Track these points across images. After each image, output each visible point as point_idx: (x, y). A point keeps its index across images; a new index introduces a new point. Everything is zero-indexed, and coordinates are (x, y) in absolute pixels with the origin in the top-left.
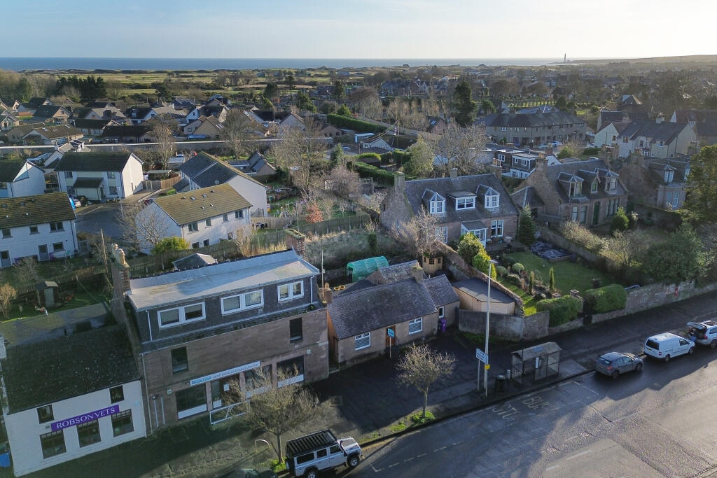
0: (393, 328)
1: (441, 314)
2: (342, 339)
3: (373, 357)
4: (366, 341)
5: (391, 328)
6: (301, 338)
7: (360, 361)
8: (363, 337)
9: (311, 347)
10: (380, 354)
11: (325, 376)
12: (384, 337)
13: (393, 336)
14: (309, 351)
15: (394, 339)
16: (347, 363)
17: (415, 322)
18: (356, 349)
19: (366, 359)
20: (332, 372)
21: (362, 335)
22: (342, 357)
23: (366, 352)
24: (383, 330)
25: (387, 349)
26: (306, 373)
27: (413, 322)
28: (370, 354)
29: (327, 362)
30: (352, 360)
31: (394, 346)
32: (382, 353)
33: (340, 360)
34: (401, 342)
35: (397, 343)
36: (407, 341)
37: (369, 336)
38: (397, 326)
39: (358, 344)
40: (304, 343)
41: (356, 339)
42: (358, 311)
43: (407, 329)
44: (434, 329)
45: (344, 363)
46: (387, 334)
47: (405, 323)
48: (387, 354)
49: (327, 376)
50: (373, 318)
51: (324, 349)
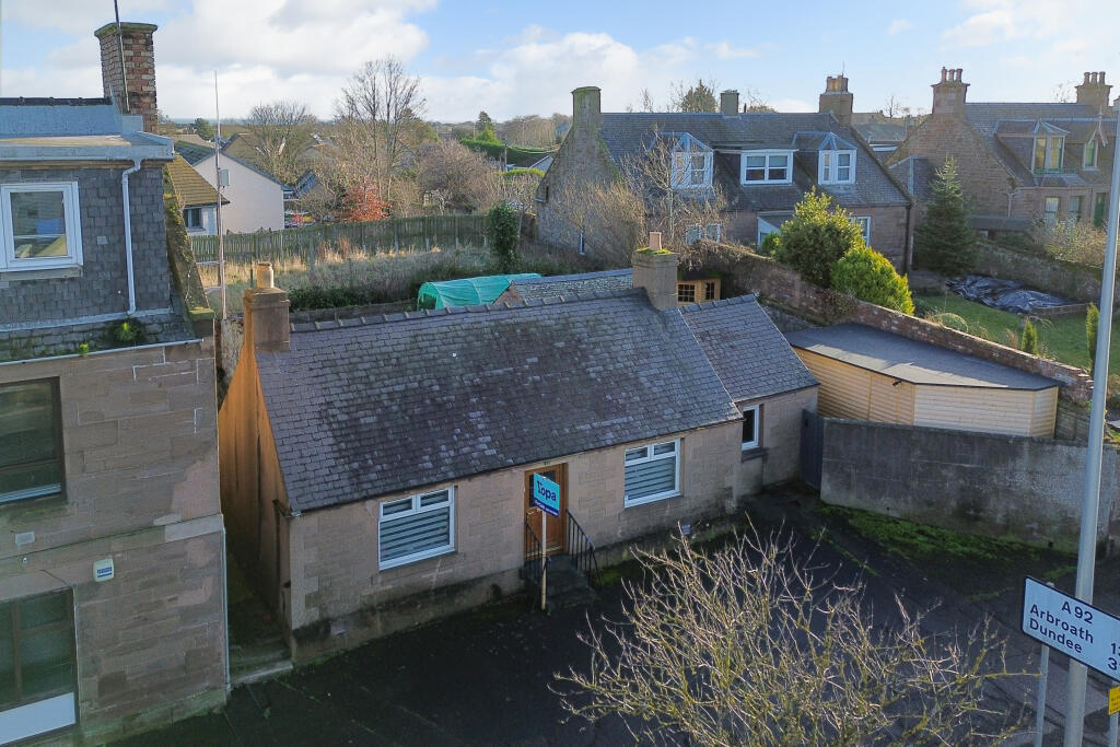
0: (560, 475)
1: (748, 436)
2: (306, 512)
3: (465, 601)
4: (435, 527)
5: (550, 474)
6: (62, 496)
7: (400, 623)
8: (417, 508)
9: (116, 545)
10: (496, 589)
11: (208, 697)
12: (516, 509)
13: (556, 505)
14: (104, 568)
15: (562, 522)
16: (335, 631)
17: (651, 457)
18: (385, 565)
19: (429, 613)
20: (250, 678)
21: (416, 498)
22: (311, 600)
23: (434, 577)
24: (513, 481)
25: (529, 569)
26: (87, 685)
27: (643, 453)
28: (452, 589)
29: (219, 628)
30: (363, 615)
31: (560, 554)
32: (510, 584)
33: (300, 615)
34: (592, 537)
35: (575, 544)
36: (619, 535)
37: (450, 503)
38: (577, 465)
39: (396, 539)
40: (75, 519)
41: (379, 513)
42: (404, 395)
43: (617, 483)
44: (728, 492)
45: (318, 631)
46: (531, 501)
47: (610, 454)
48: (528, 594)
49: (221, 697)
50: (470, 427)
51: (199, 557)
